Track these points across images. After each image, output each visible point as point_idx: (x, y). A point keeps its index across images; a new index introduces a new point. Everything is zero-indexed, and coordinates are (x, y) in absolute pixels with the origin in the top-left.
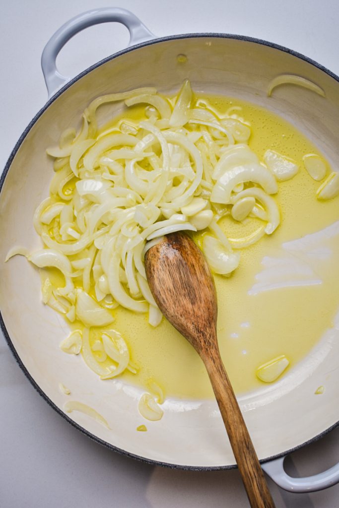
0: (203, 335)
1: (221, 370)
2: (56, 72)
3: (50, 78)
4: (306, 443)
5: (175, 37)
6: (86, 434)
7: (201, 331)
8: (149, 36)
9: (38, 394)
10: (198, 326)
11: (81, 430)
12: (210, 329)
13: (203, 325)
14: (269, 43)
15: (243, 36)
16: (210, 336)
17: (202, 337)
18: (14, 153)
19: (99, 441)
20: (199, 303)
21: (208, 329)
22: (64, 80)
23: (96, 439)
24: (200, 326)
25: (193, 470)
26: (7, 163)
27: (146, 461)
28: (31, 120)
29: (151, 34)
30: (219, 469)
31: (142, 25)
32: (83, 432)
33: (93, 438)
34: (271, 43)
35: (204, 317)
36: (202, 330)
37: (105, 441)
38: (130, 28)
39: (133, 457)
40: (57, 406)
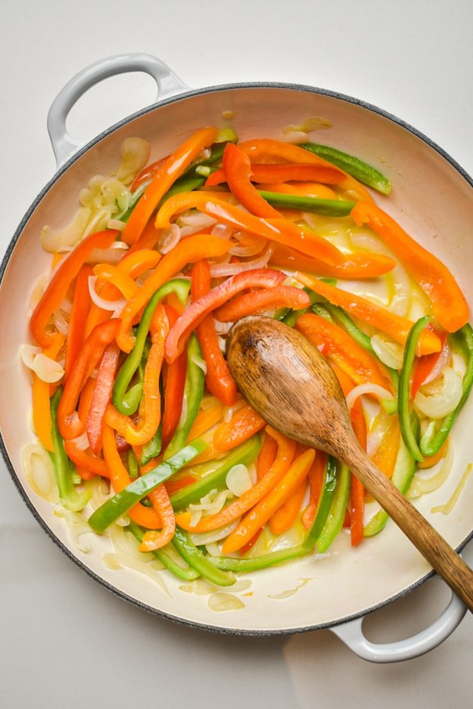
0: (330, 444)
2: (66, 135)
3: (59, 144)
4: (390, 599)
5: (214, 88)
6: (111, 590)
8: (181, 88)
9: (50, 540)
10: (319, 436)
11: (105, 586)
12: (334, 433)
13: (324, 432)
14: (333, 92)
15: (300, 85)
17: (330, 447)
18: (15, 239)
19: (127, 599)
20: (307, 408)
21: (332, 434)
22: (76, 147)
23: (123, 597)
25: (246, 635)
26: (7, 252)
27: (187, 624)
28: (35, 197)
29: (183, 85)
30: (280, 633)
31: (171, 73)
32: (108, 588)
33: (120, 595)
34: (336, 93)
35: (321, 422)
37: (136, 598)
38: (158, 78)
39: (171, 619)
40: (74, 555)
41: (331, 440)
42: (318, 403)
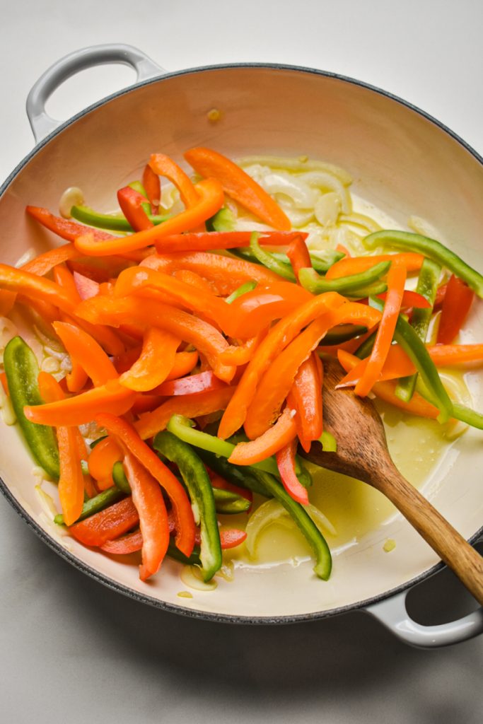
0: (362, 457)
1: (404, 490)
7: (357, 453)
10: (351, 449)
12: (369, 446)
13: (357, 444)
16: (372, 453)
17: (362, 460)
20: (341, 420)
21: (365, 447)
24: (353, 448)
35: (355, 434)
36: (358, 451)
41: (364, 453)
42: (353, 416)
